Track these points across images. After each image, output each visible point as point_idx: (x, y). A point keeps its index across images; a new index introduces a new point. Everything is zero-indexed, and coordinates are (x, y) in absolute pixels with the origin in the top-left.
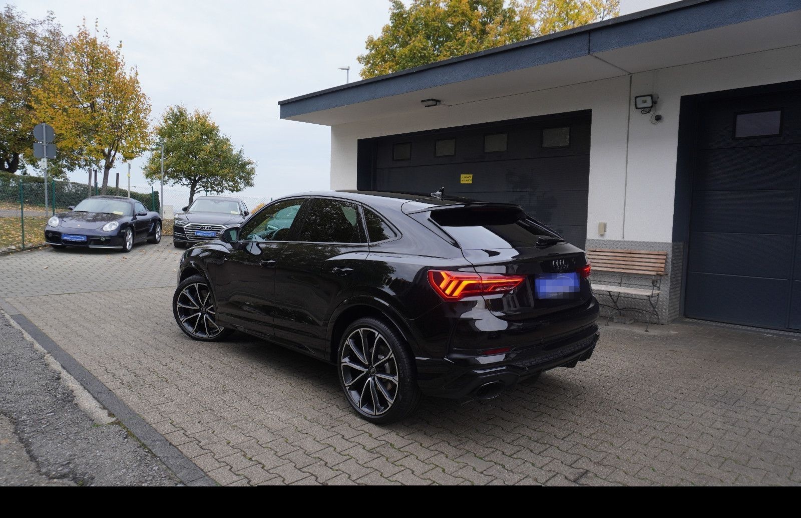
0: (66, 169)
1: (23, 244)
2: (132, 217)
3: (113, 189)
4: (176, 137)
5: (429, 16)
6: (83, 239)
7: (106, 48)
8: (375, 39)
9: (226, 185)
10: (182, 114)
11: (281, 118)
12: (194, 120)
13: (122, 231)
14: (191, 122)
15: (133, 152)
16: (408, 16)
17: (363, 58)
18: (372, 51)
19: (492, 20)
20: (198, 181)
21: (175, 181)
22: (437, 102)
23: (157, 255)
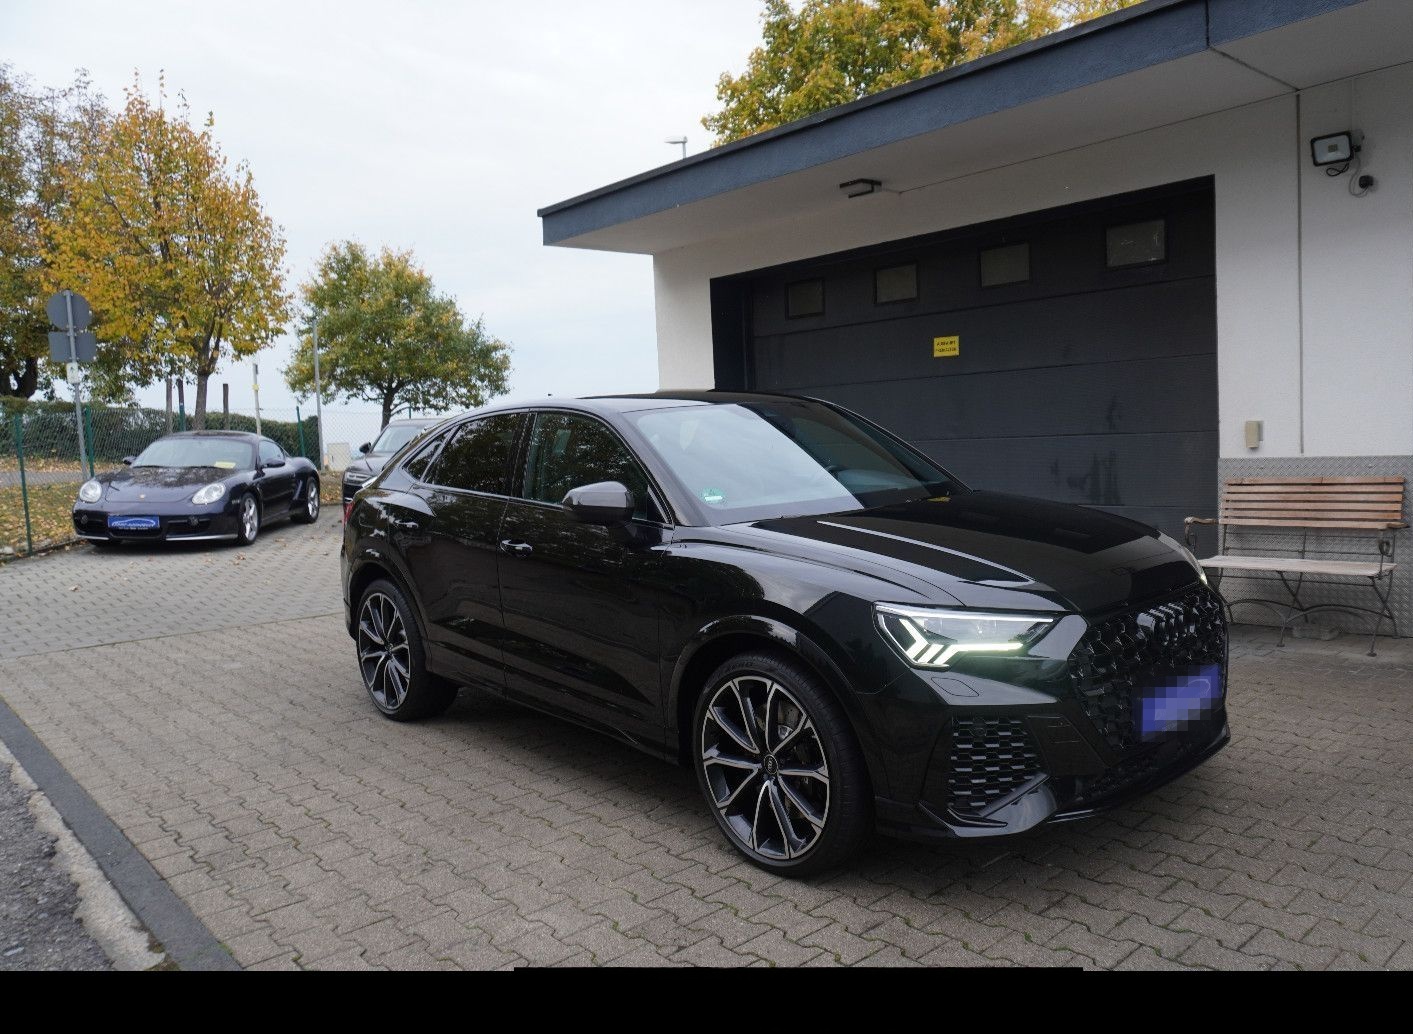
0: (133, 383)
1: (30, 543)
2: (255, 472)
3: (218, 415)
4: (346, 303)
5: (843, 24)
6: (153, 523)
7: (184, 129)
8: (736, 78)
9: (454, 394)
10: (356, 258)
11: (545, 243)
12: (382, 267)
13: (234, 502)
14: (374, 272)
15: (253, 339)
16: (800, 27)
17: (713, 119)
18: (731, 104)
19: (970, 22)
20: (396, 390)
21: (351, 393)
22: (874, 184)
23: (309, 546)
